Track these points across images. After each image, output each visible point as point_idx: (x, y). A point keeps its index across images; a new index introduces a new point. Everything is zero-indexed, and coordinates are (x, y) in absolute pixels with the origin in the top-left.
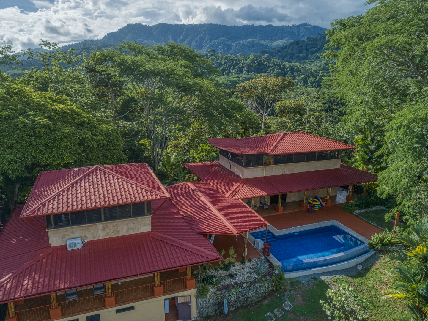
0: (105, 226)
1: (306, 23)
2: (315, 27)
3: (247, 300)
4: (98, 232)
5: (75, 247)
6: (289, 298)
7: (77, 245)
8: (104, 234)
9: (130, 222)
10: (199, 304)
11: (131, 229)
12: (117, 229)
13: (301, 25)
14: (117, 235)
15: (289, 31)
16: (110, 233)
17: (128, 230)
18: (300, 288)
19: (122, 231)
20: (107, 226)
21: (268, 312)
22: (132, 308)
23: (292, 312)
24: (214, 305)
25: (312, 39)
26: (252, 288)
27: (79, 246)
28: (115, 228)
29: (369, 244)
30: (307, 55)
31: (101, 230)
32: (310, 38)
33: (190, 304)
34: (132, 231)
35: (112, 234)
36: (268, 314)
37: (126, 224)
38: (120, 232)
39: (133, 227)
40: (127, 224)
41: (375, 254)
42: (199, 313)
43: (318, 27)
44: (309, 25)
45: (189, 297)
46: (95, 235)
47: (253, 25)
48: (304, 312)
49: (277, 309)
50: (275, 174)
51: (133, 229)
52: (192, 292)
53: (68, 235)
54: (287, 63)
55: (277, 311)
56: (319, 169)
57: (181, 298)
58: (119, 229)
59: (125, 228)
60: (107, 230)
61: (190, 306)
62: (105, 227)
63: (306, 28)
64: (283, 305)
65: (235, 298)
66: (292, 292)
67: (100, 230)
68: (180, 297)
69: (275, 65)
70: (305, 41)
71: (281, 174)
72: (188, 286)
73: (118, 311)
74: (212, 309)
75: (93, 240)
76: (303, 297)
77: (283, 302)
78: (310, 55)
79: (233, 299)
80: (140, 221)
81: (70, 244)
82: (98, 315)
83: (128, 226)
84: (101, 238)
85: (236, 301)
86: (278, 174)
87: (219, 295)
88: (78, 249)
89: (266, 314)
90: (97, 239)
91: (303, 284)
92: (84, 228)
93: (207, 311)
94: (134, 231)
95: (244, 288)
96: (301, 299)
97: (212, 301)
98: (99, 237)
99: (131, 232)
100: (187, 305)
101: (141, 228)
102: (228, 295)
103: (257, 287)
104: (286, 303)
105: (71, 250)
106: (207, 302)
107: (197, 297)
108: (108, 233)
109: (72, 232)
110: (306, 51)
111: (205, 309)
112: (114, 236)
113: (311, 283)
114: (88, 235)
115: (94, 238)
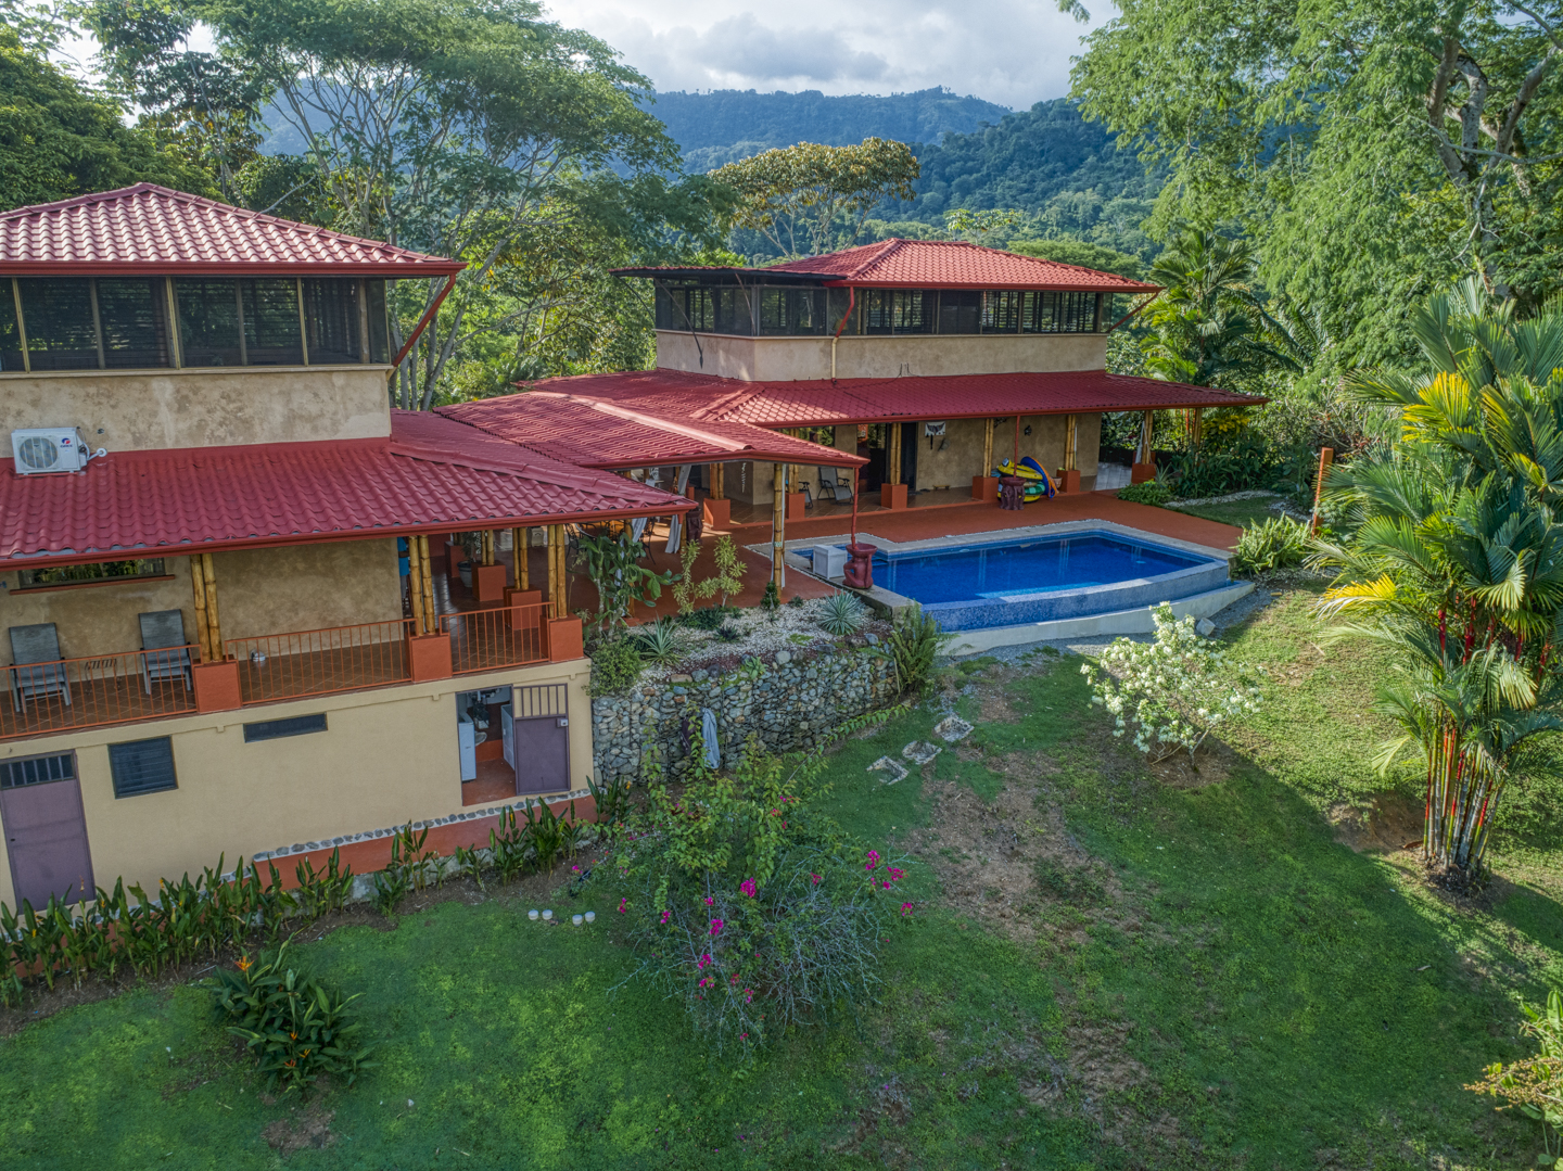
0: (185, 392)
1: (940, 88)
2: (972, 103)
3: (794, 724)
4: (154, 414)
5: (49, 464)
6: (955, 708)
7: (62, 452)
8: (183, 426)
9: (299, 385)
10: (603, 726)
11: (301, 417)
12: (240, 409)
13: (922, 94)
14: (240, 441)
15: (881, 115)
16: (213, 426)
17: (291, 419)
18: (996, 675)
19: (262, 421)
20: (195, 394)
21: (879, 757)
22: (317, 723)
23: (974, 745)
24: (663, 738)
25: (961, 142)
26: (811, 673)
27: (69, 461)
28: (232, 406)
29: (1231, 561)
30: (947, 198)
31: (168, 405)
32: (957, 139)
33: (563, 722)
34: (308, 426)
35: (221, 432)
36: (880, 764)
37: (281, 393)
38: (257, 428)
39: (314, 409)
40: (287, 395)
41: (1255, 592)
42: (603, 767)
43: (980, 103)
44: (951, 96)
45: (561, 689)
46: (142, 426)
47: (752, 92)
48: (1020, 740)
49: (912, 745)
50: (873, 375)
51: (310, 419)
52: (573, 671)
53: (19, 413)
54: (878, 221)
55: (914, 751)
56: (1033, 370)
57: (526, 692)
58: (249, 412)
59: (278, 411)
60: (198, 410)
61: (565, 729)
62: (186, 397)
63: (940, 107)
64: (938, 729)
65: (747, 711)
66: (968, 689)
67: (163, 409)
68: (522, 688)
69: (837, 228)
70: (939, 150)
71: (895, 375)
72: (554, 648)
73: (254, 732)
74: (657, 753)
75: (131, 448)
76: (1008, 699)
77: (935, 719)
78: (956, 196)
79: (736, 713)
80: (342, 388)
81: (28, 444)
82: (165, 743)
83: (289, 401)
84: (170, 445)
85: (747, 724)
86: (884, 376)
87: (681, 690)
88: (63, 475)
89: (871, 762)
90: (149, 446)
91: (1006, 665)
92: (92, 390)
93: (635, 761)
94: (315, 429)
95: (781, 667)
96: (1001, 705)
97: (657, 715)
98: (162, 437)
99: (303, 434)
100: (556, 726)
101: (347, 418)
102: (717, 691)
103: (831, 672)
104: (948, 721)
105: (34, 477)
106: (635, 718)
107: (594, 694)
108: (201, 425)
109: (35, 403)
110: (943, 184)
111: (626, 750)
112: (229, 442)
113: (1038, 662)
114: (108, 425)
115: (137, 441)
